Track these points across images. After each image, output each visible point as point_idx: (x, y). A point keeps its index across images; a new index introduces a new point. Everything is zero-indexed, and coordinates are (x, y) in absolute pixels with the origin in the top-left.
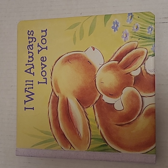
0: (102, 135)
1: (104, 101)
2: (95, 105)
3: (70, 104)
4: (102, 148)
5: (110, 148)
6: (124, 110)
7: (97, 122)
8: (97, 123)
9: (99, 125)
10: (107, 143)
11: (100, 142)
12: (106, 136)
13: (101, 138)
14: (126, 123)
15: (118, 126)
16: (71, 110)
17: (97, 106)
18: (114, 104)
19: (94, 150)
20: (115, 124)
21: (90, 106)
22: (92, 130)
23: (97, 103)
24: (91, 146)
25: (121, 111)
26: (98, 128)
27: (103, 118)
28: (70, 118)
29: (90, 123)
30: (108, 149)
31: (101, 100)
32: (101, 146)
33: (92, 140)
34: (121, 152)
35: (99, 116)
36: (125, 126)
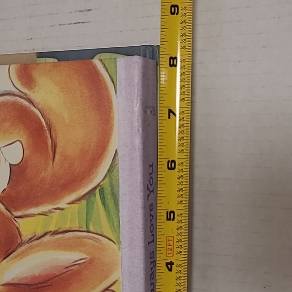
0: (79, 200)
1: (5, 190)
2: (13, 213)
3: (13, 279)
4: (110, 202)
5: (107, 180)
6: (22, 140)
7: (50, 212)
8: (53, 212)
9: (55, 207)
10: (95, 188)
11: (95, 206)
12: (79, 189)
13: (84, 202)
14: (49, 136)
15: (57, 156)
16: (26, 278)
17: (17, 209)
18: (10, 164)
19: (115, 224)
20: (53, 163)
21: (18, 226)
22: (67, 227)
23: (9, 208)
24: (105, 234)
25: (25, 147)
26: (62, 209)
27: (40, 195)
28: (44, 285)
29: (53, 230)
30: (112, 186)
31: (4, 197)
32: (104, 203)
33: (91, 229)
34: (116, 151)
35: (37, 205)
36: (56, 137)
